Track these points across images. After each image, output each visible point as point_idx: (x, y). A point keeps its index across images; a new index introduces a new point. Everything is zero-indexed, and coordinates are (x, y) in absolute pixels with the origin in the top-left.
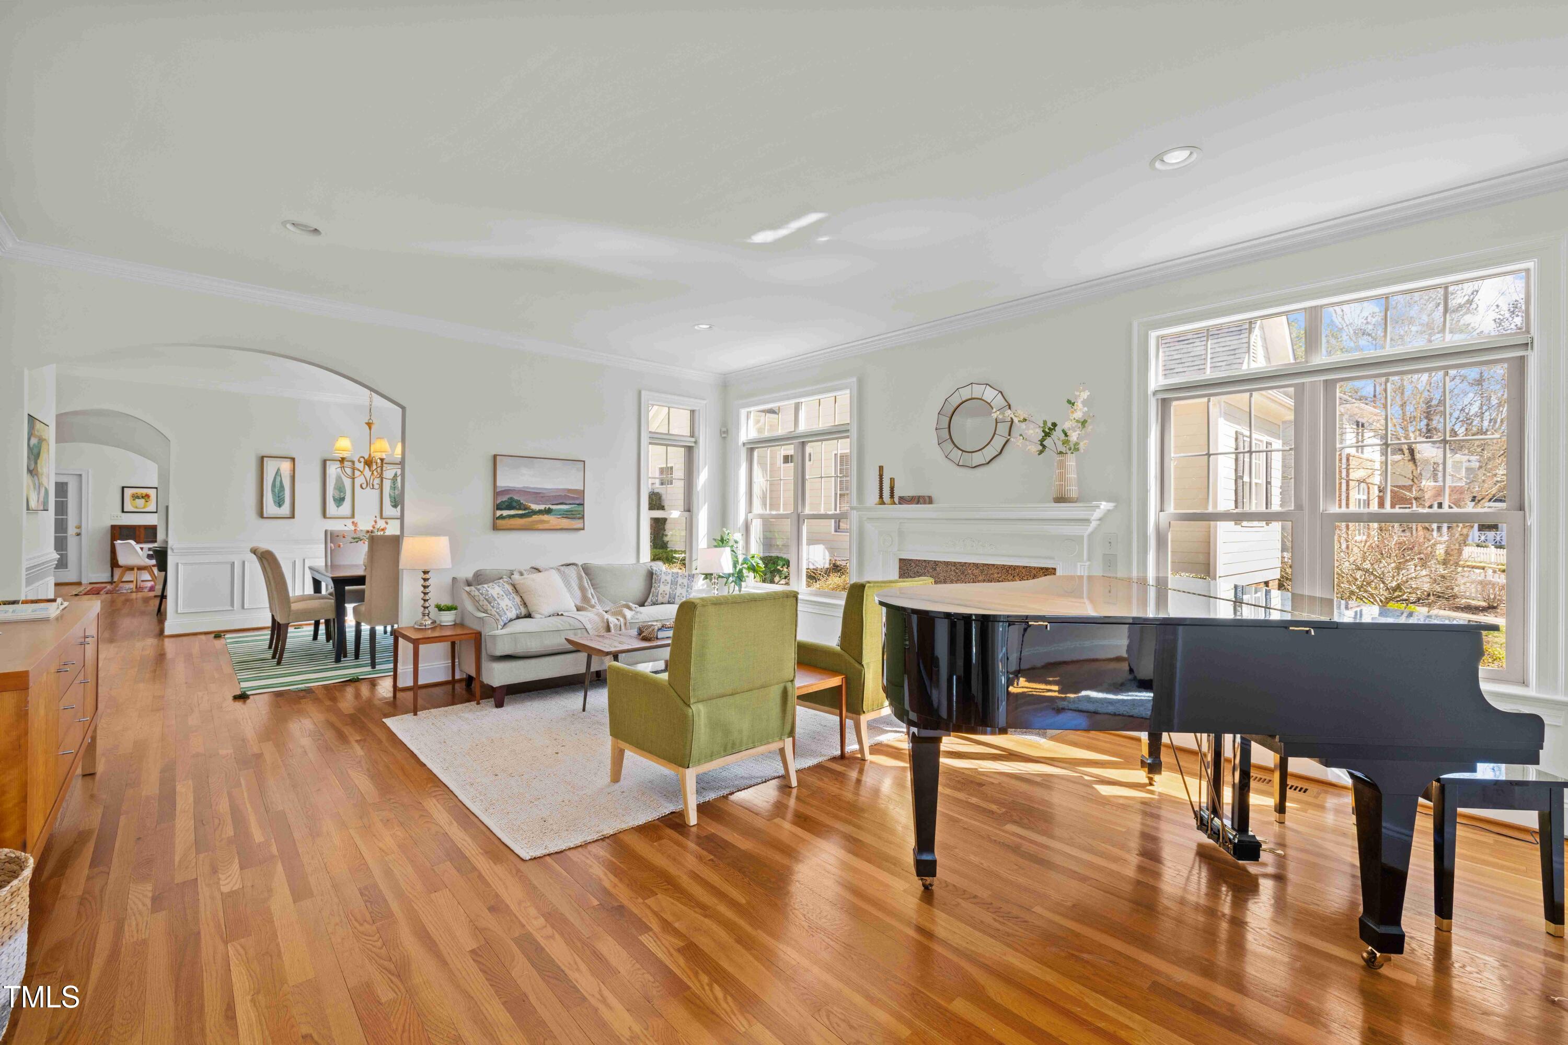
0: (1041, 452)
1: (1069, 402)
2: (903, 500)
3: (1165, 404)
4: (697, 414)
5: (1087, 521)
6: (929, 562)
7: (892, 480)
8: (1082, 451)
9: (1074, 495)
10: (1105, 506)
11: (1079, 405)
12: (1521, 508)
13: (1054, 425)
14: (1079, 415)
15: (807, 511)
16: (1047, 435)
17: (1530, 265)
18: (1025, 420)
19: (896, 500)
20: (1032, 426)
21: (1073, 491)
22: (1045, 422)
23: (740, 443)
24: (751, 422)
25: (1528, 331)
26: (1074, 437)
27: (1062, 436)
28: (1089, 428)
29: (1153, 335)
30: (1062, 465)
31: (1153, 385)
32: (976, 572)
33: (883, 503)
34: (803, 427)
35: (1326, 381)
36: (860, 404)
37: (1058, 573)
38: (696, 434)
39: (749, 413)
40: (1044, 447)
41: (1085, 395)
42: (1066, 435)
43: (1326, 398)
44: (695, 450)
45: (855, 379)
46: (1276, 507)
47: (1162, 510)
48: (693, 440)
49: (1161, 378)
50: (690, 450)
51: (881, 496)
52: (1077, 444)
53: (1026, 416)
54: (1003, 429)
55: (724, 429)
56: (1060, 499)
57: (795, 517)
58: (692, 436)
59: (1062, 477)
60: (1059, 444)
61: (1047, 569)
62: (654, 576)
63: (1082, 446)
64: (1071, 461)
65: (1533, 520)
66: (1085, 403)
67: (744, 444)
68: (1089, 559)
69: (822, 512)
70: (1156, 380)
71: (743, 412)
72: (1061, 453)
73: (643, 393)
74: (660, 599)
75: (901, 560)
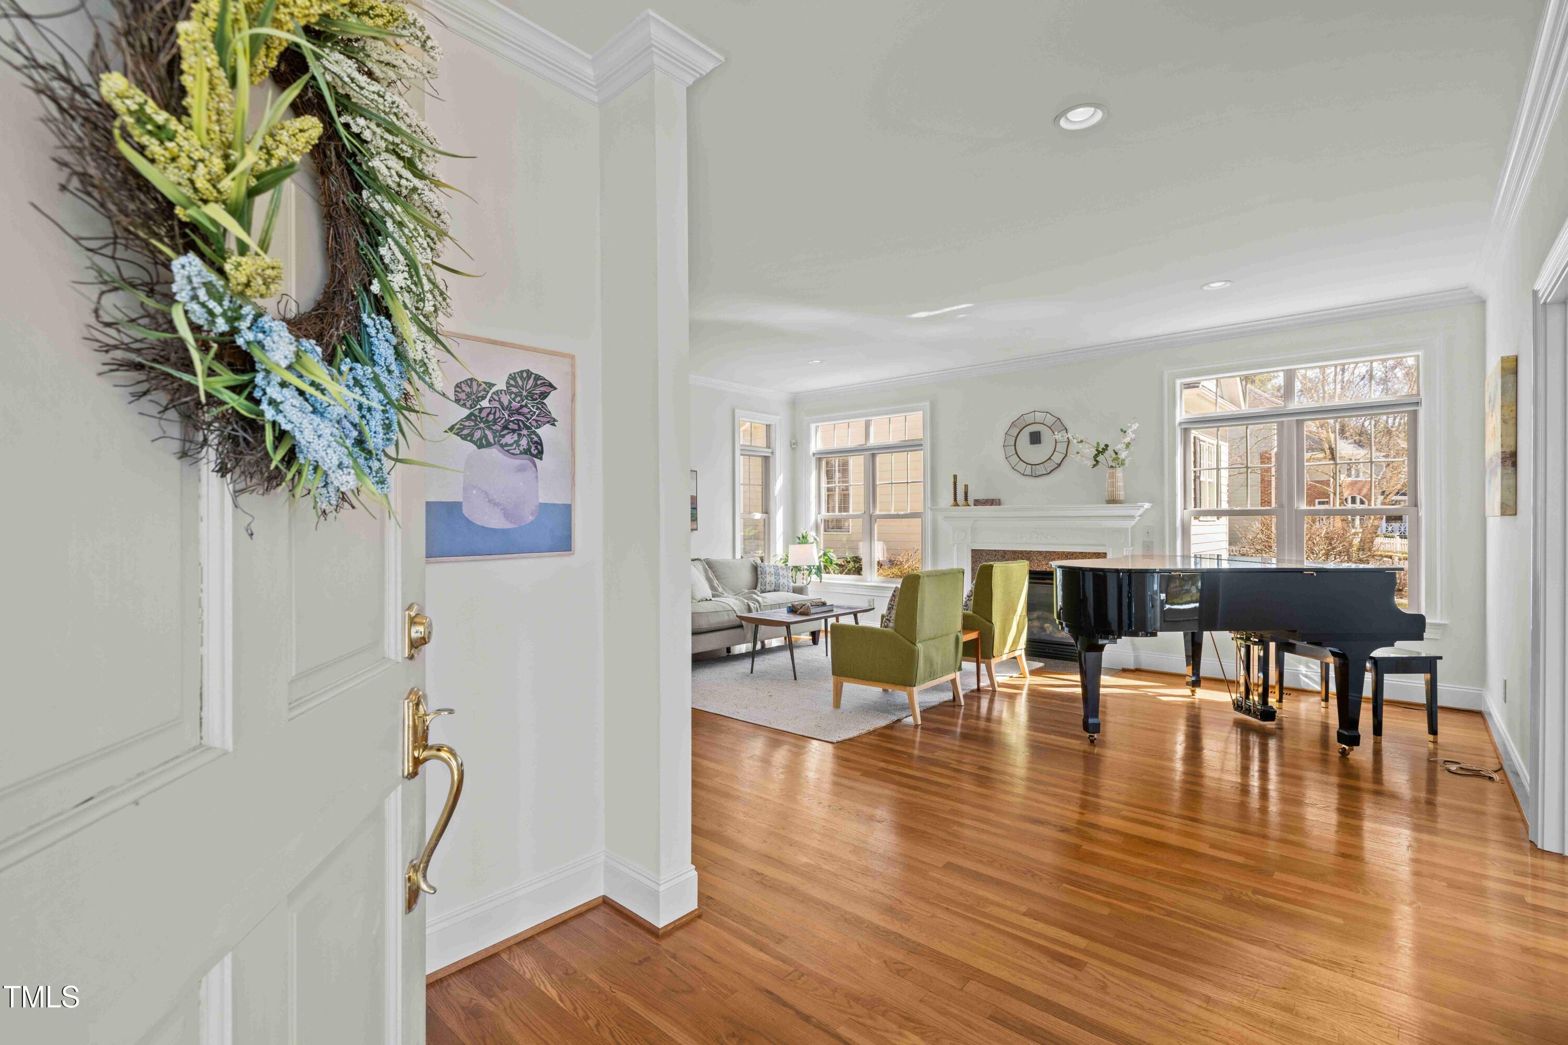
0: (1094, 466)
1: (1122, 430)
2: (977, 502)
3: (1186, 431)
4: (773, 428)
5: (1133, 517)
6: (998, 551)
7: (966, 486)
8: (1127, 465)
9: (1122, 498)
10: (1147, 505)
11: (1129, 431)
12: (1416, 505)
13: (1107, 446)
14: (1127, 440)
15: (878, 512)
16: (1099, 452)
17: (1420, 353)
18: (1082, 441)
19: (971, 501)
20: (1087, 446)
21: (1121, 494)
22: (1098, 444)
23: (811, 453)
24: (819, 434)
25: (1418, 394)
26: (1123, 455)
27: (1114, 456)
28: (1132, 448)
29: (1179, 382)
30: (1113, 476)
31: (1178, 419)
32: (1040, 558)
33: (956, 504)
34: (873, 441)
35: (1297, 420)
36: (933, 422)
37: (1108, 556)
38: (773, 445)
39: (817, 427)
40: (1097, 462)
41: (1135, 426)
42: (1116, 453)
43: (1297, 431)
44: (771, 459)
45: (928, 404)
46: (1225, 506)
47: (1185, 509)
48: (770, 450)
49: (1184, 413)
50: (766, 459)
51: (955, 499)
52: (1123, 460)
53: (1082, 438)
54: (1061, 448)
55: (793, 441)
56: (1112, 501)
57: (867, 517)
58: (768, 447)
59: (1113, 485)
60: (1110, 460)
61: (1099, 554)
62: (759, 569)
63: (1127, 462)
64: (1119, 473)
65: (1422, 513)
66: (1133, 432)
67: (814, 454)
68: (1132, 545)
69: (893, 512)
70: (1181, 415)
71: (813, 426)
72: (1112, 467)
73: (737, 411)
74: (768, 588)
75: (973, 550)
